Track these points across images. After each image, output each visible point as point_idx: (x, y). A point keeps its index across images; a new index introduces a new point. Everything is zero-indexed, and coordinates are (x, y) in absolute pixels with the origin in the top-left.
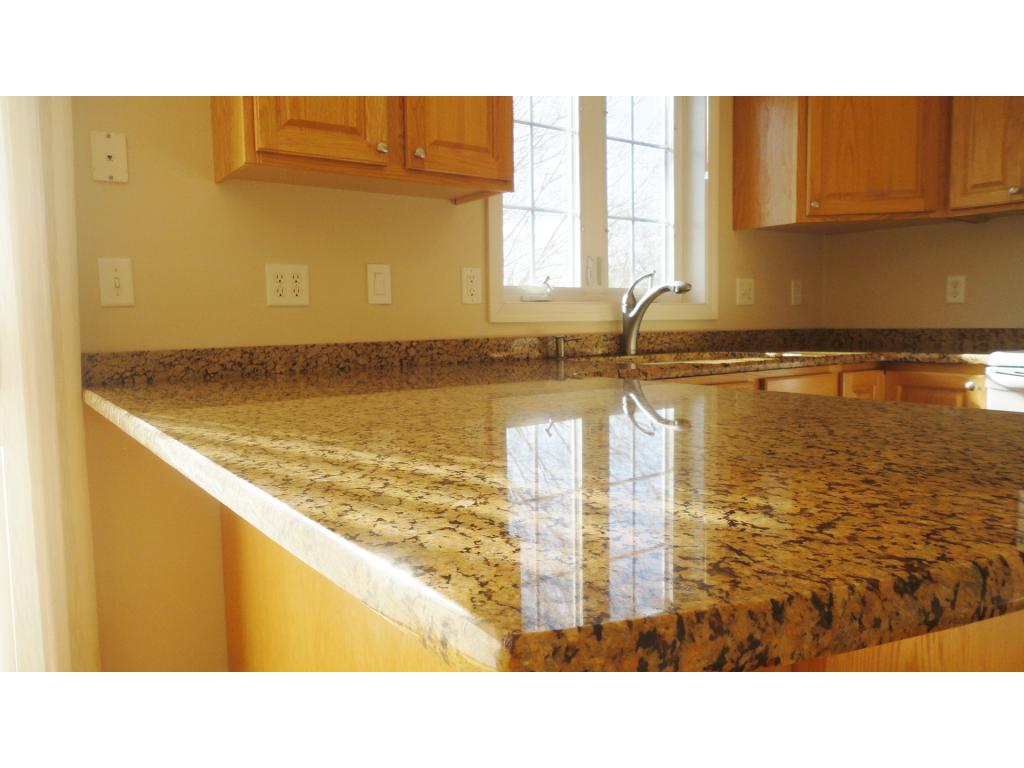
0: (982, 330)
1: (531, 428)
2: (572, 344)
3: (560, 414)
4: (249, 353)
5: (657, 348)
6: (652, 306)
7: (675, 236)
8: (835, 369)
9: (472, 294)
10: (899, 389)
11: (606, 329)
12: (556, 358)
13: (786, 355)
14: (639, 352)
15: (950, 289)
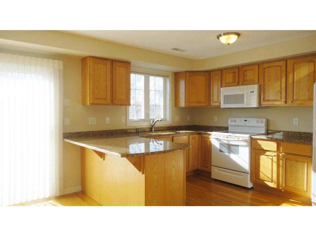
0: (219, 127)
1: (135, 145)
2: (142, 130)
3: (140, 142)
4: (86, 132)
5: (158, 130)
6: (157, 122)
7: (164, 108)
8: (188, 134)
9: (123, 121)
10: (200, 138)
11: (148, 127)
12: (139, 132)
13: (180, 132)
14: (154, 131)
15: (215, 118)
